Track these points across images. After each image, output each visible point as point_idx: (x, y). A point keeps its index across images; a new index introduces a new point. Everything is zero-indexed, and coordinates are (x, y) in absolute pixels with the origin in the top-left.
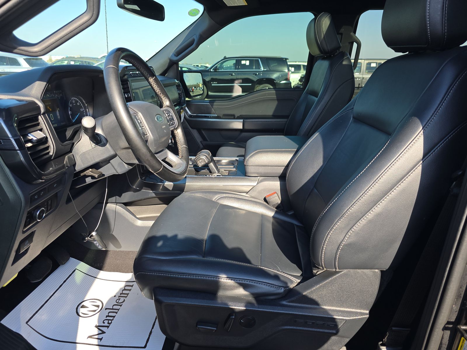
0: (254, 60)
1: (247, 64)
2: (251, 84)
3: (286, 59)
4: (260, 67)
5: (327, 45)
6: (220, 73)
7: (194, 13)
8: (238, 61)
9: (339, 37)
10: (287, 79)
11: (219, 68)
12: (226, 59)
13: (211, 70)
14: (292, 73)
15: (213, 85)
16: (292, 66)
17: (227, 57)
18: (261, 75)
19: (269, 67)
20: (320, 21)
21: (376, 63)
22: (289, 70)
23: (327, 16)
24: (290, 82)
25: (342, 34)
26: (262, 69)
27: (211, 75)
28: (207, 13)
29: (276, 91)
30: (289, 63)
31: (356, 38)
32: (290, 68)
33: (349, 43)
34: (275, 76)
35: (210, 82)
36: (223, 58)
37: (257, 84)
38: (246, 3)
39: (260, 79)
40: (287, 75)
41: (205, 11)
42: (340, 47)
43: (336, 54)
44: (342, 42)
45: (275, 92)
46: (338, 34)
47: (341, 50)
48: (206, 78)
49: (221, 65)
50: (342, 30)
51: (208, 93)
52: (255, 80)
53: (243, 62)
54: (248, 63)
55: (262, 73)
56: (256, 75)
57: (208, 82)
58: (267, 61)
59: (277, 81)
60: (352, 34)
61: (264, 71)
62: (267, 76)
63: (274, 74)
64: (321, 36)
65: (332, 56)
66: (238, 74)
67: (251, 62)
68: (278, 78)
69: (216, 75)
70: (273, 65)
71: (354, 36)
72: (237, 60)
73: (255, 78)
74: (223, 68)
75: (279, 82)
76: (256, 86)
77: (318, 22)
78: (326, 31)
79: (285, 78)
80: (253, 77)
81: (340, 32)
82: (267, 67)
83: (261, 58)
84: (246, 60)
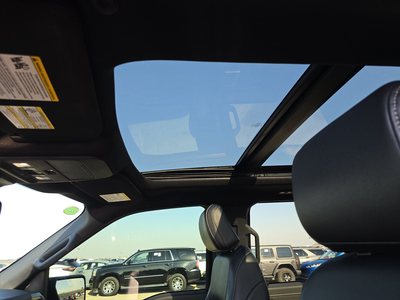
0: (166, 252)
1: (158, 256)
2: (163, 275)
3: (194, 249)
4: (171, 258)
5: (222, 239)
6: (133, 266)
7: (71, 211)
8: (151, 253)
9: (234, 229)
10: (196, 267)
11: (133, 261)
12: (139, 252)
13: (125, 264)
14: (200, 261)
15: (125, 278)
16: (199, 255)
17: (141, 250)
18: (173, 265)
19: (179, 257)
20: (210, 213)
21: (268, 249)
22: (197, 259)
23: (217, 208)
24: (199, 270)
25: (236, 226)
26: (173, 259)
27: (124, 269)
28: (87, 211)
29: (173, 296)
30: (196, 253)
31: (252, 230)
32: (198, 257)
33: (246, 235)
34: (185, 265)
35: (123, 276)
36: (137, 252)
37: (169, 275)
38: (130, 199)
39: (172, 269)
40: (196, 263)
41: (86, 209)
42: (238, 241)
43: (235, 249)
44: (238, 234)
45: (171, 297)
46: (233, 226)
47: (239, 244)
48: (120, 272)
49: (135, 258)
50: (236, 223)
51: (120, 287)
52: (167, 270)
53: (155, 254)
54: (160, 254)
55: (173, 264)
56: (167, 265)
57: (121, 275)
58: (177, 251)
59: (187, 270)
60: (247, 226)
61: (174, 261)
62: (178, 266)
63: (184, 263)
64: (214, 229)
65: (231, 251)
66: (151, 266)
67: (163, 253)
68: (188, 267)
69: (129, 268)
70: (183, 255)
71: (250, 228)
72: (149, 253)
73: (166, 269)
74: (137, 261)
75: (189, 271)
76: (168, 276)
77: (208, 215)
78: (218, 223)
79: (194, 266)
80: (165, 267)
81: (234, 224)
82: (178, 258)
83: (172, 250)
84: (158, 252)
